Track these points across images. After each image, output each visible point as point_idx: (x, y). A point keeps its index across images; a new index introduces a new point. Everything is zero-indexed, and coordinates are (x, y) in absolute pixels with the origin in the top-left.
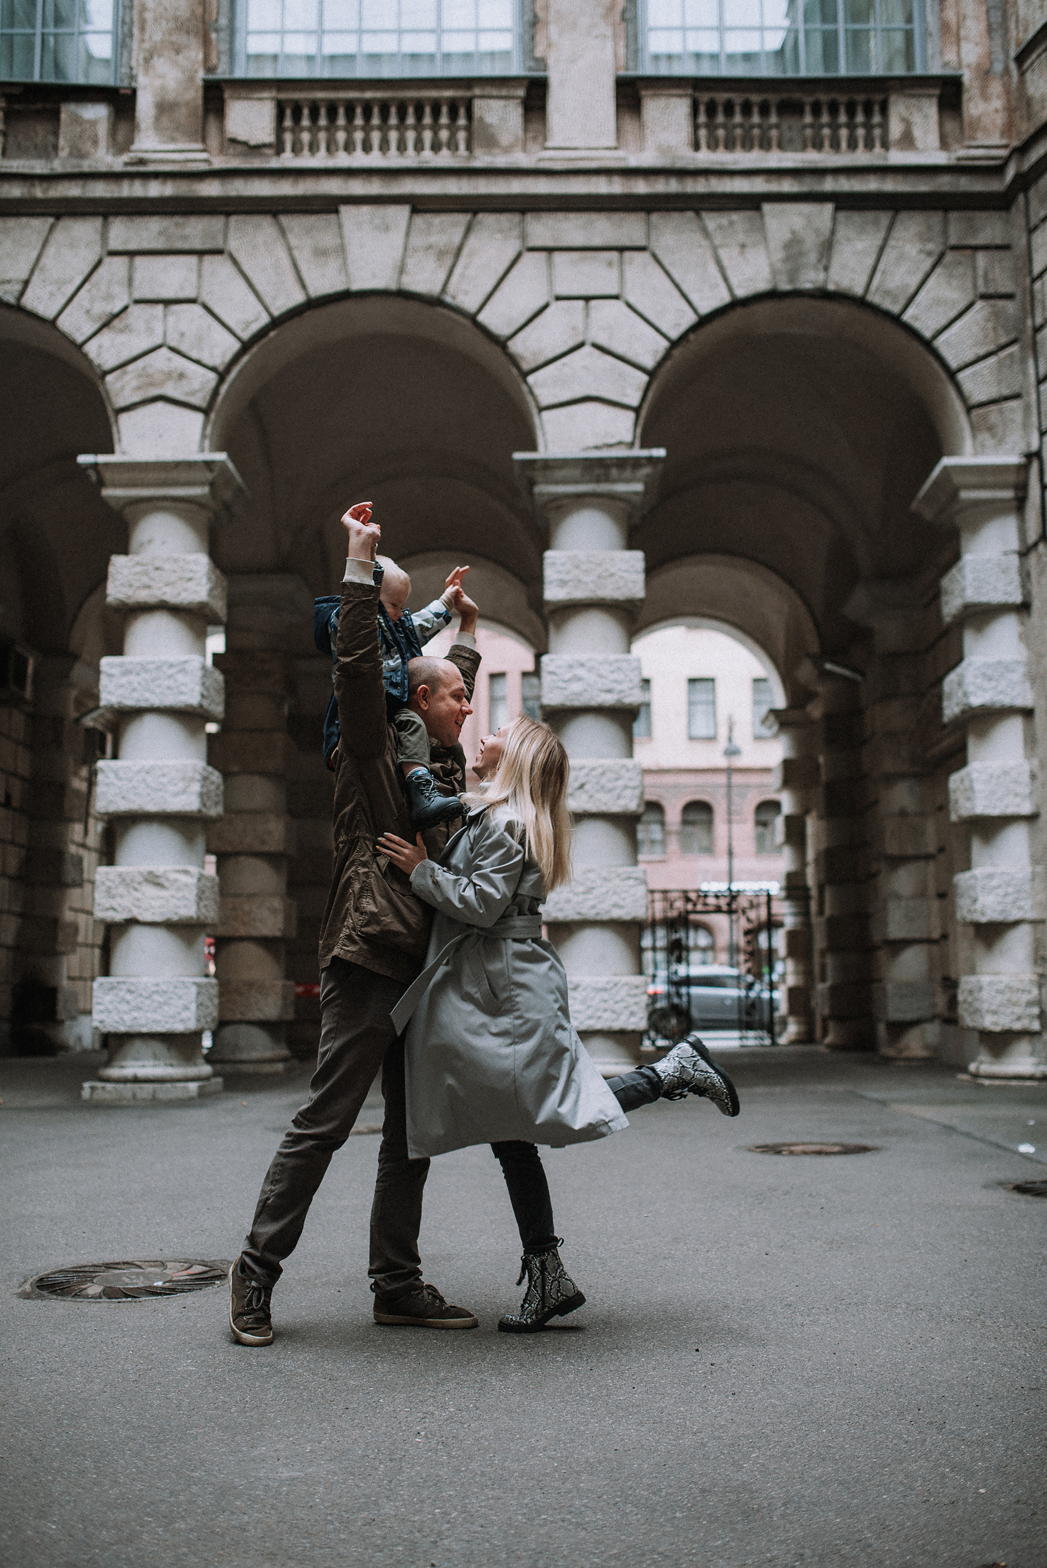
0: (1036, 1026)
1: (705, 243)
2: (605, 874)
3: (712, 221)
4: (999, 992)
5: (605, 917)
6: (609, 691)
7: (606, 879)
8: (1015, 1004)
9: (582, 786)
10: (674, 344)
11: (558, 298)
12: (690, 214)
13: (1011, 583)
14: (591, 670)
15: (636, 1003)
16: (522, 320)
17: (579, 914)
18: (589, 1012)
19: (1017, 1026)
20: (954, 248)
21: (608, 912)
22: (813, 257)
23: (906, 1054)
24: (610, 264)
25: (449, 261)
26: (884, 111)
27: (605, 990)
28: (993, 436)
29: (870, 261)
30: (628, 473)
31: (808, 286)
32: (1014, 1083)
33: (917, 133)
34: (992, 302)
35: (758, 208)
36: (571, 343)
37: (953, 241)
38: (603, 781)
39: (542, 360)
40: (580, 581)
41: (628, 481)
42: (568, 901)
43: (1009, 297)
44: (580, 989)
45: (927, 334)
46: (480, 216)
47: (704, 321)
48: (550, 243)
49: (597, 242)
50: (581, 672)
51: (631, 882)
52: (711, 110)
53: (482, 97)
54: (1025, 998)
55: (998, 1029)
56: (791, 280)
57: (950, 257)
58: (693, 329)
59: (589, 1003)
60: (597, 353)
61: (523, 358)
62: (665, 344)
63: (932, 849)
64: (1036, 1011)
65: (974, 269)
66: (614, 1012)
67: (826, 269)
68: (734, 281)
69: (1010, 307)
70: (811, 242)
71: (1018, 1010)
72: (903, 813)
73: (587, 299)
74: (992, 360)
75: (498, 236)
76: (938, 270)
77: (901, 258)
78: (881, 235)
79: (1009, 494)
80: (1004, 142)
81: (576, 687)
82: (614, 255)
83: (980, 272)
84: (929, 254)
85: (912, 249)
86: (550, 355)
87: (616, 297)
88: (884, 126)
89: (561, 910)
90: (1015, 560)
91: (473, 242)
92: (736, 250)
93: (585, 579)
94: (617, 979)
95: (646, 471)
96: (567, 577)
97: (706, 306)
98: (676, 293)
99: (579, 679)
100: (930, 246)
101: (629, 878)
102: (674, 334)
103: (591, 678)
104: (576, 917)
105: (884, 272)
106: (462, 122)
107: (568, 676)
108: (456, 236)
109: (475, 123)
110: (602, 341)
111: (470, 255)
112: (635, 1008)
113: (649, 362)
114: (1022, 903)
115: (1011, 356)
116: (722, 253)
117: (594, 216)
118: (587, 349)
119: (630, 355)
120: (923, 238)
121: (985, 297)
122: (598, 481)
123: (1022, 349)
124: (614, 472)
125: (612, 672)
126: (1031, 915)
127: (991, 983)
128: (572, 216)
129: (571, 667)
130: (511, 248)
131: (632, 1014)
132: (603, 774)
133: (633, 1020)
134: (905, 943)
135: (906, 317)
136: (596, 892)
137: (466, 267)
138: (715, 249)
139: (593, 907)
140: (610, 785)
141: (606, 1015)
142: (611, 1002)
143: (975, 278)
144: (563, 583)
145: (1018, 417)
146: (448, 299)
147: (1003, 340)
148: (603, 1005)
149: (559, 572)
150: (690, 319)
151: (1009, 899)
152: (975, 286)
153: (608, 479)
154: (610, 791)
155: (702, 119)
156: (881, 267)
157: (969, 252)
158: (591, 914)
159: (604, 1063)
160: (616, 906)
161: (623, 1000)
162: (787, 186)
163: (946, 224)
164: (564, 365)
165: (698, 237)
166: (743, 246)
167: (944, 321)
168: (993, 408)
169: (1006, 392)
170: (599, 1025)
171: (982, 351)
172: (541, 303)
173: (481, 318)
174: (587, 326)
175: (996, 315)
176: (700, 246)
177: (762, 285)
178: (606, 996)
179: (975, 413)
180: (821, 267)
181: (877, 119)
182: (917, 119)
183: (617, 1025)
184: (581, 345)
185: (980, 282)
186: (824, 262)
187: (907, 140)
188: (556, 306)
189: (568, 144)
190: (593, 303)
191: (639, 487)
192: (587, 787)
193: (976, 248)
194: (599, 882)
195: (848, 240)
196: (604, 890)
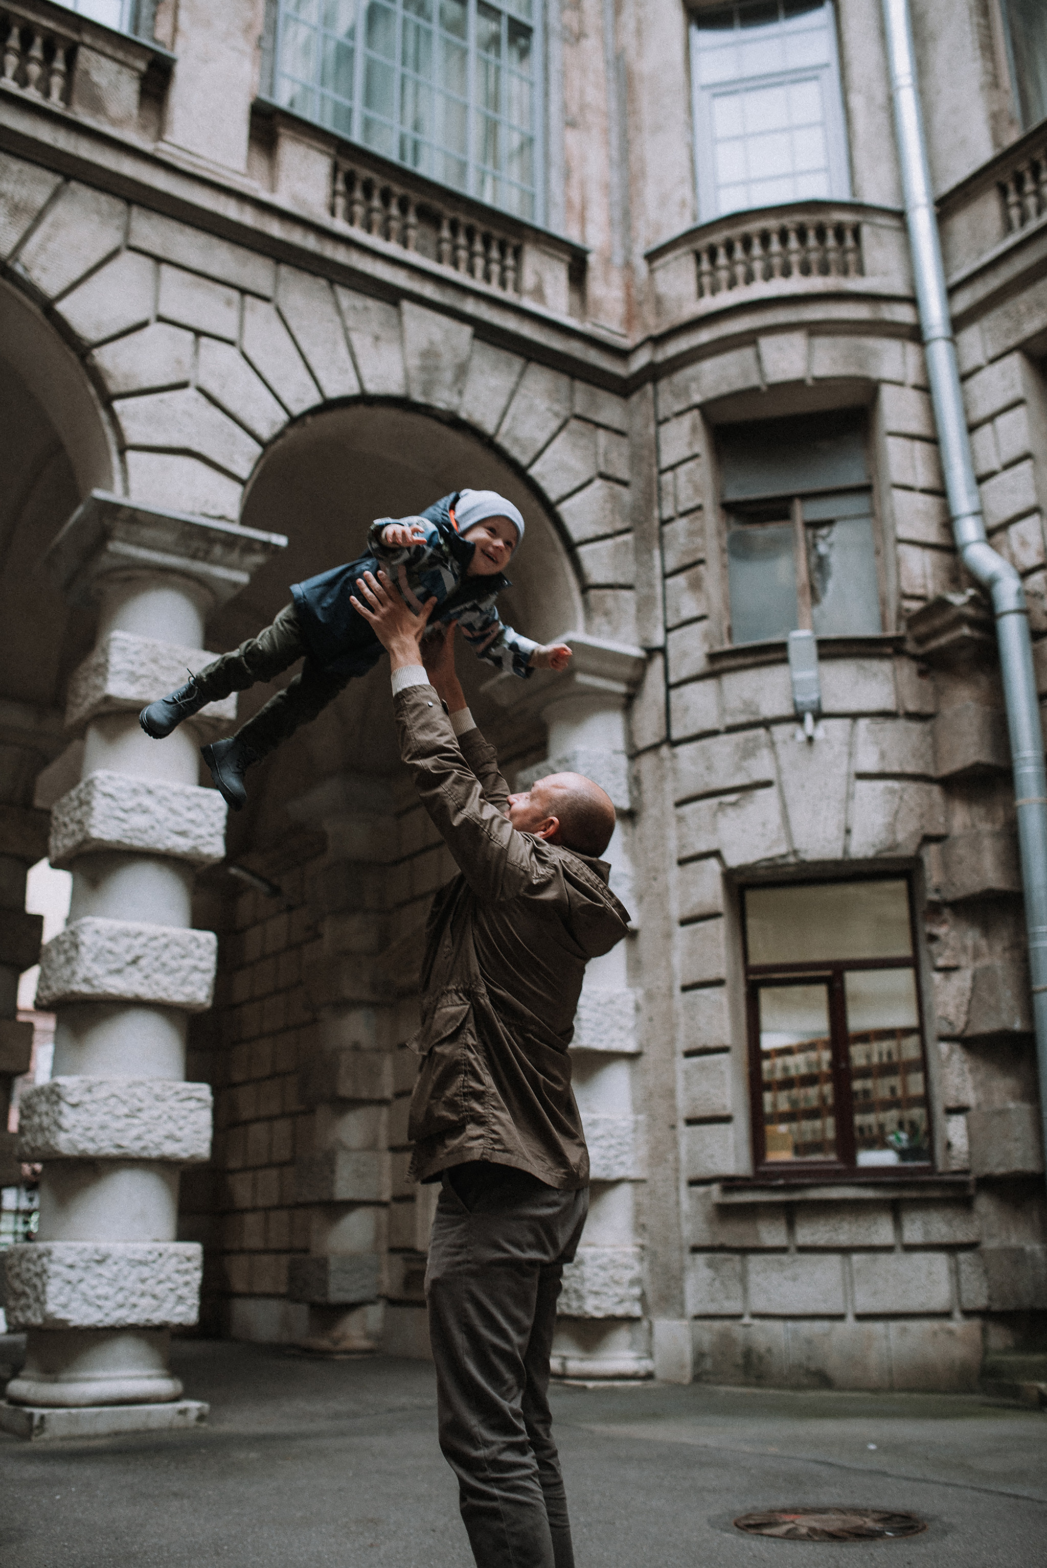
0: (637, 1311)
1: (337, 319)
2: (157, 1090)
3: (347, 298)
4: (603, 1268)
5: (155, 1154)
6: (183, 834)
7: (158, 1098)
8: (617, 1283)
9: (135, 962)
10: (294, 421)
11: (161, 319)
12: (323, 282)
13: (619, 785)
14: (161, 801)
15: (187, 1284)
16: (114, 330)
17: (120, 1146)
18: (120, 1298)
19: (620, 1311)
20: (578, 417)
21: (158, 1145)
22: (448, 376)
23: (345, 1345)
24: (229, 303)
25: (25, 222)
26: (518, 254)
27: (142, 1263)
28: (610, 623)
29: (502, 401)
30: (235, 556)
31: (441, 405)
32: (617, 1384)
33: (548, 291)
34: (611, 484)
35: (396, 304)
36: (173, 379)
37: (578, 410)
38: (166, 957)
39: (134, 387)
40: (156, 679)
41: (230, 566)
42: (103, 1127)
43: (625, 484)
44: (110, 1261)
45: (553, 496)
46: (73, 185)
47: (328, 406)
48: (158, 251)
49: (214, 270)
50: (147, 801)
51: (192, 1104)
52: (350, 181)
53: (92, 48)
54: (628, 1275)
55: (599, 1314)
56: (425, 393)
57: (574, 424)
58: (314, 411)
59: (122, 1283)
60: (203, 400)
61: (110, 377)
62: (283, 417)
63: (388, 1093)
64: (636, 1291)
65: (596, 445)
66: (154, 1297)
67: (460, 393)
68: (365, 372)
69: (626, 495)
70: (447, 360)
71: (621, 1291)
72: (356, 1047)
73: (199, 334)
74: (609, 543)
75: (95, 217)
76: (563, 435)
77: (531, 409)
78: (514, 378)
79: (621, 688)
80: (622, 330)
81: (139, 820)
82: (235, 295)
83: (601, 451)
84: (556, 415)
85: (542, 404)
86: (146, 384)
87: (231, 343)
88: (518, 269)
89: (92, 1140)
90: (622, 761)
91: (60, 211)
92: (369, 340)
93: (163, 678)
94: (161, 1246)
95: (258, 559)
96: (142, 671)
97: (334, 390)
98: (301, 363)
99: (145, 811)
100: (557, 407)
101: (190, 1098)
102: (297, 410)
103: (161, 812)
104: (115, 1152)
105: (514, 418)
106: (59, 65)
107: (129, 804)
108: (40, 198)
109: (78, 75)
110: (213, 388)
111: (56, 225)
112: (183, 1291)
113: (266, 433)
114: (623, 1158)
115: (625, 543)
116: (354, 337)
117: (215, 241)
118: (191, 392)
119: (243, 415)
120: (552, 395)
121: (603, 476)
122: (194, 557)
123: (636, 539)
124: (218, 550)
125: (189, 809)
126: (633, 1174)
127: (594, 1258)
128: (189, 231)
129: (135, 791)
130: (110, 239)
131: (181, 1299)
132: (166, 946)
133: (181, 1309)
134: (351, 1205)
135: (533, 472)
136: (144, 1116)
137: (48, 238)
138: (346, 330)
139: (139, 1138)
140: (174, 964)
141: (146, 1302)
142: (151, 1282)
143: (596, 454)
144: (134, 678)
145: (632, 609)
146: (19, 269)
147: (620, 526)
148: (141, 1287)
149: (132, 663)
150: (313, 399)
151: (613, 1152)
152: (596, 463)
153: (206, 557)
154: (173, 972)
155: (340, 187)
156: (512, 411)
157: (591, 427)
158: (134, 1148)
159: (131, 1378)
160: (170, 1137)
161: (169, 1279)
162: (429, 291)
163: (572, 391)
164: (161, 401)
165: (329, 309)
166: (377, 338)
167: (568, 490)
168: (609, 592)
169: (621, 580)
170: (133, 1318)
171: (601, 531)
172: (139, 318)
173: (62, 307)
174: (195, 366)
175: (614, 497)
176: (332, 321)
177: (393, 386)
178: (146, 1271)
179: (593, 593)
180: (455, 389)
181: (510, 262)
182: (548, 277)
183: (158, 1317)
184: (183, 385)
185: (601, 460)
186: (460, 385)
187: (538, 293)
188: (156, 328)
189: (189, 147)
190: (204, 340)
191: (243, 578)
192: (143, 962)
193: (598, 425)
194: (148, 1102)
195: (482, 372)
196: (155, 1113)
